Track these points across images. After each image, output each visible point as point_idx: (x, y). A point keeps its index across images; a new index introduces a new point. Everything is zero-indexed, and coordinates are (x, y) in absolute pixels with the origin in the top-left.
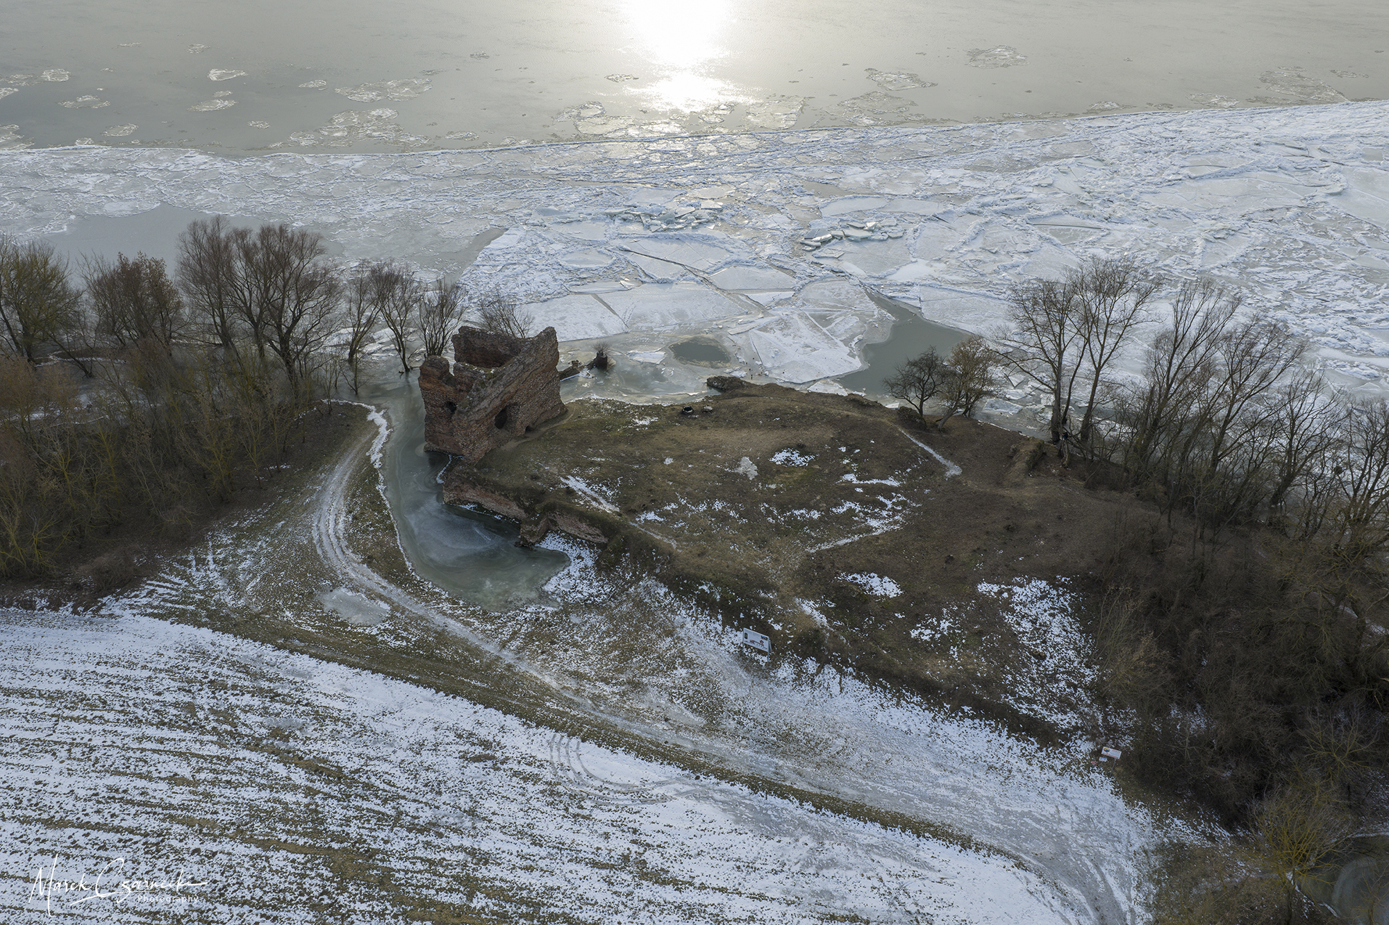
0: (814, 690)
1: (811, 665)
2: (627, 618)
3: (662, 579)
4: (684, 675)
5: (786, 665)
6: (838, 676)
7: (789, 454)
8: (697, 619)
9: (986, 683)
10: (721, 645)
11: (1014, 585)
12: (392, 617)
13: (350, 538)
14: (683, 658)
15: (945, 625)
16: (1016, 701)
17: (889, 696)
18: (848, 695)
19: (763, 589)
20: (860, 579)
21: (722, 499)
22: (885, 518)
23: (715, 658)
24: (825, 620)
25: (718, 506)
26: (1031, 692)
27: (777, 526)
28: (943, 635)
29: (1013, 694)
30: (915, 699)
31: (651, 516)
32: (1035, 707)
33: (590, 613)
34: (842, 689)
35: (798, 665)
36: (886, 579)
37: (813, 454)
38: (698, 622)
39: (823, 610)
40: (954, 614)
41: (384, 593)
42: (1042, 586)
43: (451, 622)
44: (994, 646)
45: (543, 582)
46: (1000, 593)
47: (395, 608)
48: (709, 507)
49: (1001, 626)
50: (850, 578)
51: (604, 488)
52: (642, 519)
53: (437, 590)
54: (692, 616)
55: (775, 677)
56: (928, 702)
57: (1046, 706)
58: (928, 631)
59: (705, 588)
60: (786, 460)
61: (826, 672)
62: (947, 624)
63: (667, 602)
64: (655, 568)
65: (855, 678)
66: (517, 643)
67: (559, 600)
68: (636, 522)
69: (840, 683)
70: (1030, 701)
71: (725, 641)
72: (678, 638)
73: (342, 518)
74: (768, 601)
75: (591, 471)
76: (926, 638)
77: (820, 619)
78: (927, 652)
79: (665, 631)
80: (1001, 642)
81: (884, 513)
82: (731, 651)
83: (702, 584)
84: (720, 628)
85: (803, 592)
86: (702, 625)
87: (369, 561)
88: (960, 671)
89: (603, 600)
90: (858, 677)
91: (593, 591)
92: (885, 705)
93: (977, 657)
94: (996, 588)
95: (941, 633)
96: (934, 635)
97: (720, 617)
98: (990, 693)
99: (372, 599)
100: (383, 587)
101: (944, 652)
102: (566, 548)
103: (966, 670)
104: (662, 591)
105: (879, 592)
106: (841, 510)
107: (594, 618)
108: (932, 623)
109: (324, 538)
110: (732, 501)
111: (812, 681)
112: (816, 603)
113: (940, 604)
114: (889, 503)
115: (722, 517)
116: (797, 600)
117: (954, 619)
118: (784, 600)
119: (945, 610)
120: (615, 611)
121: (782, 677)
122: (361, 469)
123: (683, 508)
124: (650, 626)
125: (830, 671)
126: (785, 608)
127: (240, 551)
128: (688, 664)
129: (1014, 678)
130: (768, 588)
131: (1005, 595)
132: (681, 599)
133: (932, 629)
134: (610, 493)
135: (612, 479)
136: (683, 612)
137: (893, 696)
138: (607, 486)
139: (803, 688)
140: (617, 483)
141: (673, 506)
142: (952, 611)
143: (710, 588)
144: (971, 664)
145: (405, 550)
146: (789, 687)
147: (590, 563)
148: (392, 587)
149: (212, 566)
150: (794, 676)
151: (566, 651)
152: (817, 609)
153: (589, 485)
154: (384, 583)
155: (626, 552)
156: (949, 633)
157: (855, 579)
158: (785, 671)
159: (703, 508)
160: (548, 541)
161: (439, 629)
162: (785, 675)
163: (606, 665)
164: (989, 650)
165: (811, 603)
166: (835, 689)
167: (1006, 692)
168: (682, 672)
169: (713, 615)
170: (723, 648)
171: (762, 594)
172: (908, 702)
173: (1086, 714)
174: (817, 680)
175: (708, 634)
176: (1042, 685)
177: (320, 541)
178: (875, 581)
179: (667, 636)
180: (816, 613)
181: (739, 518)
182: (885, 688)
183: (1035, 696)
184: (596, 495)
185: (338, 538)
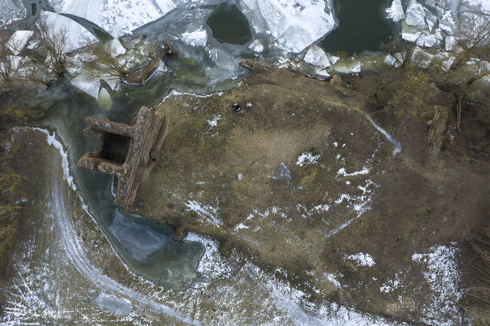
0: (337, 319)
1: (334, 306)
2: (244, 287)
3: (256, 264)
4: (278, 320)
5: (323, 306)
6: (347, 311)
7: (306, 156)
8: (278, 285)
9: (414, 314)
10: (292, 299)
11: (430, 252)
12: (134, 309)
13: (88, 255)
14: (276, 310)
15: (396, 283)
16: (426, 320)
17: (370, 319)
18: (352, 320)
19: (308, 270)
20: (354, 257)
21: (276, 205)
22: (363, 202)
23: (290, 307)
24: (339, 285)
25: (275, 210)
26: (433, 315)
27: (308, 220)
28: (395, 289)
29: (425, 317)
30: (382, 319)
31: (241, 226)
32: (434, 321)
33: (225, 286)
34: (349, 318)
35: (329, 306)
36: (367, 255)
37: (320, 153)
38: (278, 287)
39: (338, 279)
40: (401, 276)
41: (124, 293)
42: (442, 249)
43: (163, 306)
44: (418, 293)
45: (196, 265)
46: (422, 259)
47: (134, 302)
48: (270, 213)
49: (423, 281)
50: (350, 257)
51: (211, 208)
52: (237, 229)
53: (147, 282)
54: (275, 283)
55: (319, 314)
56: (387, 320)
57: (439, 320)
58: (388, 287)
59: (279, 270)
60: (305, 161)
61: (342, 309)
62: (398, 282)
63: (261, 276)
64: (251, 257)
65: (355, 312)
66: (198, 314)
67: (208, 277)
68: (235, 232)
69: (348, 314)
70: (432, 319)
71: (293, 297)
72: (271, 298)
73: (77, 241)
74: (311, 277)
75: (200, 194)
76: (387, 291)
77: (337, 284)
78: (388, 300)
79: (264, 295)
80: (422, 290)
81: (362, 198)
82: (297, 302)
83: (277, 268)
84: (289, 289)
85: (327, 269)
86: (281, 289)
87: (106, 272)
88: (403, 309)
89: (230, 276)
90: (356, 312)
91: (223, 270)
92: (369, 323)
93: (411, 301)
94: (421, 256)
95: (394, 288)
96: (391, 290)
97: (288, 283)
98: (415, 318)
99: (119, 297)
100: (121, 289)
101: (396, 300)
102: (200, 239)
103: (406, 309)
104: (257, 270)
105: (364, 263)
106: (340, 201)
107: (229, 289)
108: (390, 282)
109: (76, 259)
110: (281, 206)
111: (336, 314)
112: (334, 275)
113: (394, 271)
114: (364, 189)
115: (278, 219)
116: (325, 274)
117: (401, 279)
118: (319, 275)
119: (396, 274)
120: (237, 283)
121: (322, 314)
122: (67, 194)
123: (257, 216)
124: (256, 292)
125: (343, 309)
126: (320, 280)
127: (39, 277)
128: (279, 313)
129: (427, 310)
130: (310, 268)
131: (425, 260)
132: (268, 274)
133: (390, 286)
134: (215, 211)
135: (213, 200)
136: (270, 282)
137: (372, 318)
138: (212, 205)
139: (332, 319)
140: (216, 202)
141: (251, 216)
142: (399, 274)
143: (281, 270)
144: (408, 304)
145: (119, 255)
146: (326, 319)
147: (216, 250)
148: (125, 288)
149: (31, 292)
150: (327, 312)
151: (222, 314)
152: (335, 279)
153: (202, 206)
154: (121, 287)
155: (233, 248)
156: (398, 288)
157: (352, 258)
158: (323, 310)
159: (267, 214)
160: (190, 236)
161: (159, 313)
162: (323, 312)
163: (243, 319)
164: (416, 296)
165: (332, 275)
166: (346, 318)
167: (422, 317)
168: (277, 318)
169: (285, 282)
170: (293, 301)
171: (308, 273)
172: (378, 321)
173: (455, 319)
174: (338, 314)
175: (284, 294)
176: (438, 310)
177: (75, 262)
178: (362, 257)
179: (266, 298)
180: (335, 281)
181: (288, 218)
182: (368, 316)
183: (435, 316)
184: (208, 213)
185: (83, 258)
